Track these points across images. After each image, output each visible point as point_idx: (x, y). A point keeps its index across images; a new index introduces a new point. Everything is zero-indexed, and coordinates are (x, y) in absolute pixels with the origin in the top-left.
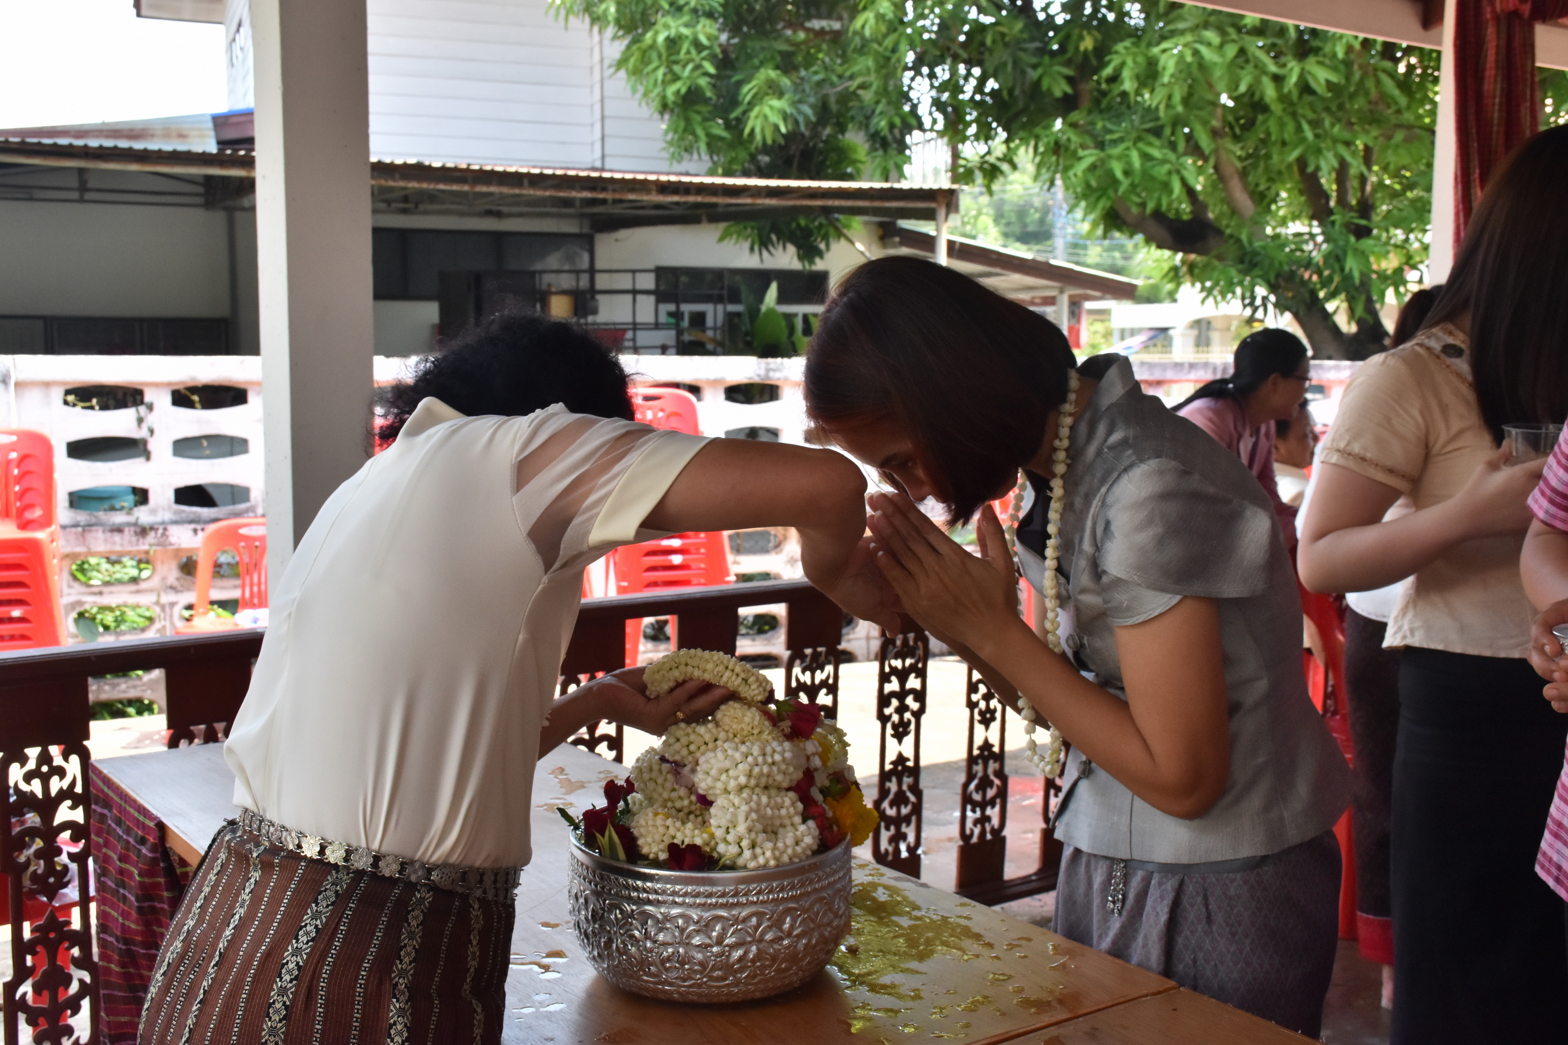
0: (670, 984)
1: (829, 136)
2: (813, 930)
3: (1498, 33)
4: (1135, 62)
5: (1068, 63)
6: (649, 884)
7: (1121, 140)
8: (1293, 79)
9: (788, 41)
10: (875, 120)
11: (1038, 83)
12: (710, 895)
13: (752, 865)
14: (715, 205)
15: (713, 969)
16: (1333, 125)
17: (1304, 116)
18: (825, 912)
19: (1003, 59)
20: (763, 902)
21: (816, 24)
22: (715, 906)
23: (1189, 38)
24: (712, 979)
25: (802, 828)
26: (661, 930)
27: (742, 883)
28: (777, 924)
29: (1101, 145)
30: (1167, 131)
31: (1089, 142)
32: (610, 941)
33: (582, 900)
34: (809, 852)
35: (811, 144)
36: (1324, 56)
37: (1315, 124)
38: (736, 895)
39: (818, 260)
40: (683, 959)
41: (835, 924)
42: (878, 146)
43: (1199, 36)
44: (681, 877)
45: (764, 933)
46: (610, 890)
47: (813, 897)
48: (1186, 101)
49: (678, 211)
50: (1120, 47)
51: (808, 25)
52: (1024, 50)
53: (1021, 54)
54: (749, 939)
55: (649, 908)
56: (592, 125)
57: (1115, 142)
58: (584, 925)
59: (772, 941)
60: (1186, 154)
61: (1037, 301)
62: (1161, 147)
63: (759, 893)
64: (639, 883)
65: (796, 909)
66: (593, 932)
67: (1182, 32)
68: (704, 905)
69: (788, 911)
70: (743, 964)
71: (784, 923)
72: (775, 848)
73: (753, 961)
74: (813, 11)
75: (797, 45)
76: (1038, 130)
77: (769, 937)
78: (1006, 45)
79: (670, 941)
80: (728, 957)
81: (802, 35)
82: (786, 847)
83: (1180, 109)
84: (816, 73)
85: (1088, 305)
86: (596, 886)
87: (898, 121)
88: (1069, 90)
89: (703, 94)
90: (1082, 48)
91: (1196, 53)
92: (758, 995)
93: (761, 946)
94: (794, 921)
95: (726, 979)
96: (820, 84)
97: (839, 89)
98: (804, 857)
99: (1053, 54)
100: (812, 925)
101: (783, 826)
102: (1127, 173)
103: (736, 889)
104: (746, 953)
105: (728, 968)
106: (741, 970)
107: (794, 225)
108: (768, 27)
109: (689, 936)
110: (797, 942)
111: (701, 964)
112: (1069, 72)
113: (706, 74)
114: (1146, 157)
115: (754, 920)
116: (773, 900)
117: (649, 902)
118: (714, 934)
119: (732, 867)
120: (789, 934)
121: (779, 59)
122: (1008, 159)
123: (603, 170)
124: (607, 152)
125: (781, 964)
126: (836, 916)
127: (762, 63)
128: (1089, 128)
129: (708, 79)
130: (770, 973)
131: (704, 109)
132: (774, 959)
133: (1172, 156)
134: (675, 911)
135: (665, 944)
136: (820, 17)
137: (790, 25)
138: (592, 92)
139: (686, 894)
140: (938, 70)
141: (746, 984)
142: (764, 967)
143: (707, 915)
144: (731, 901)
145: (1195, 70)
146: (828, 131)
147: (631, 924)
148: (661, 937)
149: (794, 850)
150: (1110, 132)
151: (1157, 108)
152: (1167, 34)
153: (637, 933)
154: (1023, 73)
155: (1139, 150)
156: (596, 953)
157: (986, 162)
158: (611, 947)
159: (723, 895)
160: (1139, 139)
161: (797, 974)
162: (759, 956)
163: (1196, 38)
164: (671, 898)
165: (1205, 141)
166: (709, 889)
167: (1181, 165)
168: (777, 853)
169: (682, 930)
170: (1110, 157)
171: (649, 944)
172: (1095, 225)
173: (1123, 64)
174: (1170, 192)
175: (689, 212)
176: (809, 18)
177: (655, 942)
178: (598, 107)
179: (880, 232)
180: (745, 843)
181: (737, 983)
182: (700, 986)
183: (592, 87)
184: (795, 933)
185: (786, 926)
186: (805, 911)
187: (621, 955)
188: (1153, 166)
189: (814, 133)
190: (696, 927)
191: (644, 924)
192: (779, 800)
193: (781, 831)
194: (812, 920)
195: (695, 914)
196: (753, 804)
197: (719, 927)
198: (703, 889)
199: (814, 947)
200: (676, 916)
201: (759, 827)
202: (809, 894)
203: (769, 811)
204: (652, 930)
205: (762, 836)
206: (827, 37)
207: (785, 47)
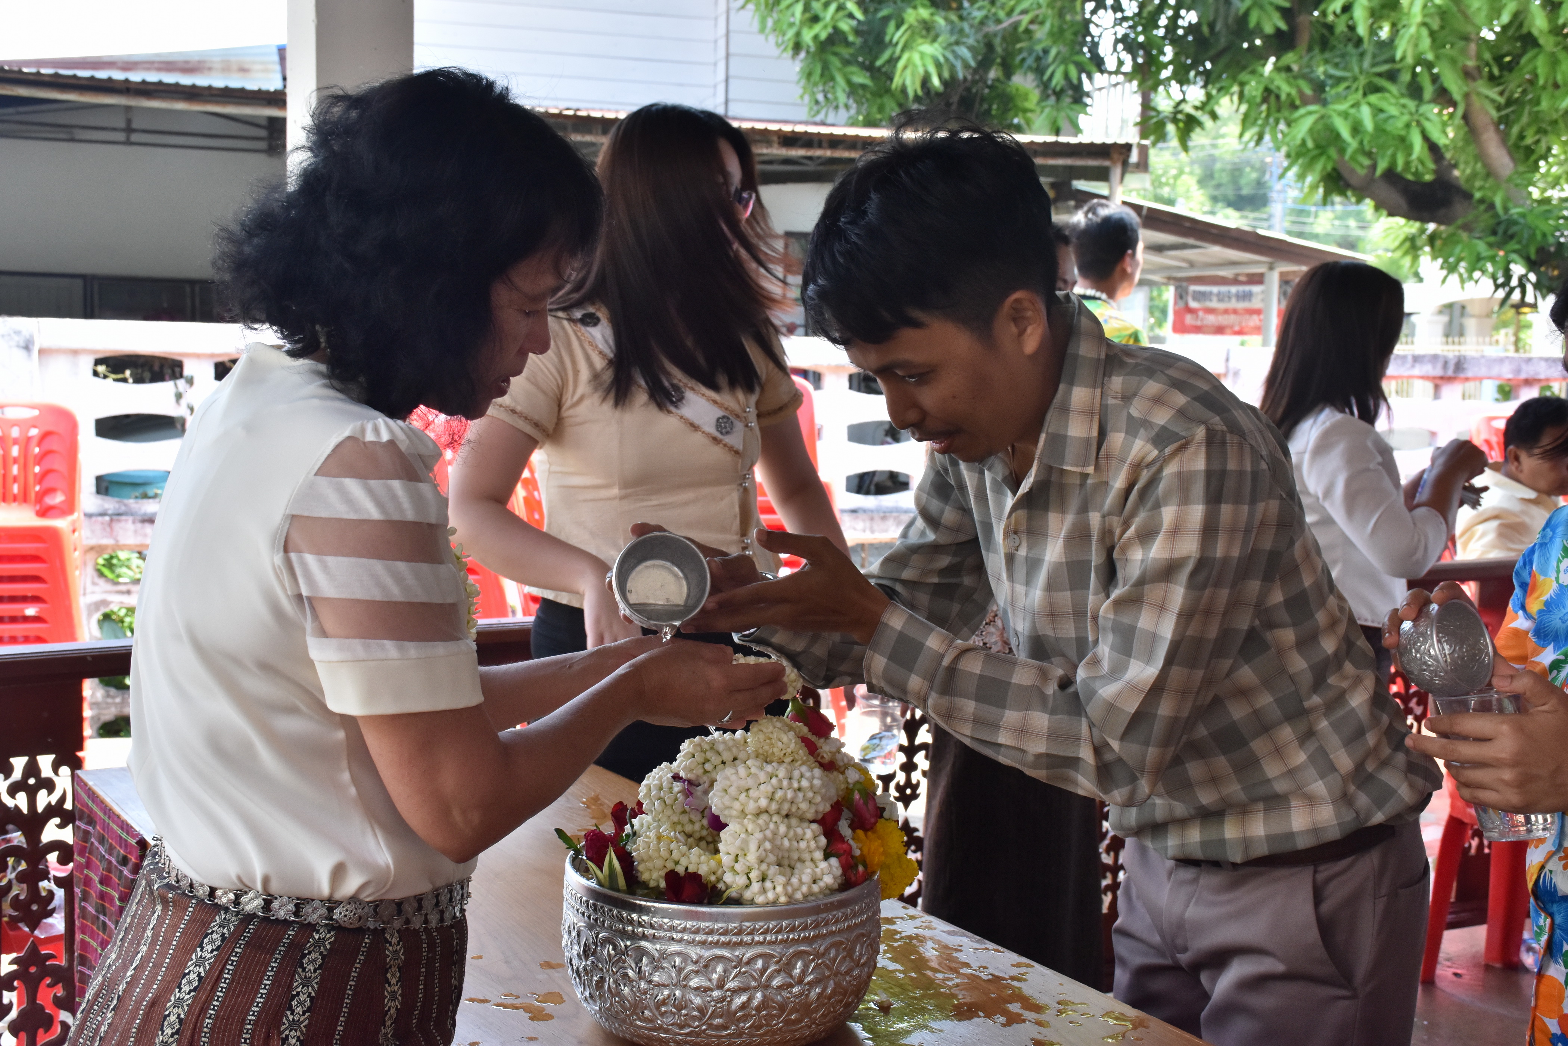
0: (667, 1031)
1: (994, 80)
2: (829, 977)
6: (645, 918)
11: (1243, 18)
12: (711, 932)
13: (760, 899)
15: (713, 1016)
18: (844, 958)
20: (771, 943)
22: (716, 944)
24: (711, 1026)
25: (823, 865)
26: (656, 969)
27: (748, 921)
28: (787, 968)
30: (1406, 75)
31: (1305, 88)
32: (602, 979)
33: (574, 934)
34: (827, 892)
35: (973, 91)
38: (740, 933)
40: (680, 1003)
41: (855, 973)
42: (1051, 93)
44: (679, 910)
45: (770, 978)
46: (603, 922)
47: (829, 941)
54: (754, 984)
55: (644, 944)
56: (715, 64)
58: (576, 962)
59: (779, 987)
60: (1430, 101)
62: (1399, 94)
63: (766, 932)
64: (635, 916)
65: (808, 953)
66: (585, 969)
68: (704, 943)
69: (799, 955)
70: (746, 1011)
71: (794, 968)
72: (788, 883)
73: (758, 1009)
77: (776, 982)
79: (666, 982)
80: (730, 1002)
82: (801, 882)
86: (589, 917)
88: (1282, 25)
93: (767, 993)
94: (806, 966)
95: (726, 1028)
96: (984, 22)
97: (1004, 24)
98: (821, 896)
100: (827, 973)
101: (801, 860)
103: (741, 926)
104: (750, 999)
105: (730, 1016)
106: (745, 1018)
109: (686, 978)
110: (809, 991)
111: (700, 1009)
115: (760, 963)
116: (782, 941)
117: (644, 937)
118: (715, 976)
119: (737, 902)
120: (800, 982)
122: (1209, 107)
124: (731, 96)
125: (790, 1014)
126: (857, 965)
128: (1304, 71)
130: (778, 1023)
132: (782, 1007)
133: (1412, 105)
134: (672, 948)
135: (659, 985)
138: (716, 25)
139: (684, 930)
141: (751, 1035)
142: (770, 1017)
143: (707, 954)
144: (734, 939)
146: (993, 74)
147: (625, 962)
148: (656, 978)
149: (810, 887)
153: (631, 973)
156: (587, 994)
157: (1180, 112)
158: (603, 987)
159: (726, 933)
161: (810, 1027)
162: (764, 1004)
164: (668, 934)
166: (710, 925)
167: (1423, 115)
168: (790, 889)
169: (680, 970)
170: (1334, 114)
171: (643, 985)
174: (1408, 150)
175: (821, 168)
177: (650, 982)
180: (754, 875)
181: (740, 1034)
182: (698, 1035)
183: (716, 19)
184: (807, 980)
185: (797, 971)
186: (818, 955)
187: (613, 996)
189: (977, 77)
190: (695, 968)
191: (638, 961)
192: (799, 831)
193: (798, 865)
194: (827, 966)
195: (694, 952)
196: (768, 833)
197: (720, 969)
198: (703, 925)
199: (829, 998)
200: (673, 954)
201: (772, 858)
202: (824, 936)
203: (786, 843)
204: (646, 969)
205: (774, 869)
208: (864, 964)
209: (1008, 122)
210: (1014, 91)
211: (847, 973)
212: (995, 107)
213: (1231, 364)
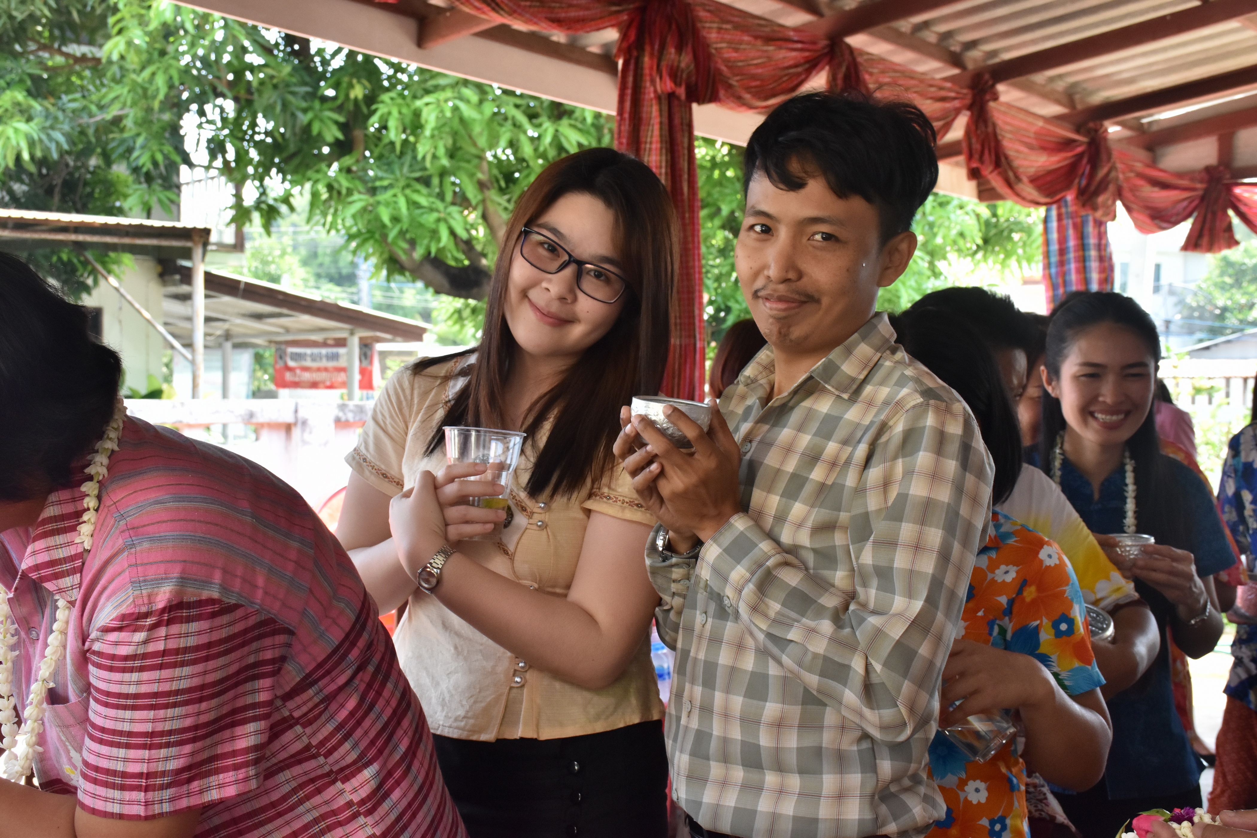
1: (97, 167)
3: (661, 110)
4: (400, 113)
5: (339, 109)
7: (390, 186)
10: (135, 154)
11: (307, 128)
19: (272, 101)
21: (77, 50)
23: (449, 93)
29: (373, 191)
30: (435, 181)
31: (361, 188)
35: (77, 175)
36: (576, 120)
39: (84, 296)
42: (142, 179)
43: (459, 92)
48: (452, 154)
50: (386, 97)
51: (66, 49)
52: (293, 93)
53: (290, 98)
57: (386, 188)
60: (453, 204)
61: (330, 342)
62: (429, 195)
67: (443, 88)
74: (69, 34)
75: (54, 71)
76: (310, 173)
78: (275, 87)
81: (59, 60)
83: (445, 162)
84: (74, 100)
85: (379, 347)
87: (159, 157)
88: (340, 136)
90: (352, 95)
91: (456, 109)
96: (76, 113)
97: (98, 118)
99: (324, 99)
102: (396, 219)
107: (55, 259)
108: (18, 49)
112: (341, 119)
114: (413, 205)
121: (29, 83)
122: (286, 200)
127: (8, 85)
128: (361, 174)
133: (440, 205)
136: (80, 43)
137: (44, 47)
140: (208, 108)
145: (456, 123)
146: (93, 162)
150: (381, 179)
151: (424, 158)
152: (431, 89)
154: (293, 115)
155: (406, 197)
157: (264, 202)
160: (408, 186)
163: (456, 95)
165: (472, 193)
167: (449, 214)
170: (378, 203)
172: (378, 268)
173: (389, 113)
174: (439, 240)
176: (66, 42)
179: (159, 269)
188: (422, 214)
189: (79, 164)
206: (90, 64)
207: (36, 71)
209: (110, 205)
210: (115, 179)
212: (97, 191)
213: (301, 414)
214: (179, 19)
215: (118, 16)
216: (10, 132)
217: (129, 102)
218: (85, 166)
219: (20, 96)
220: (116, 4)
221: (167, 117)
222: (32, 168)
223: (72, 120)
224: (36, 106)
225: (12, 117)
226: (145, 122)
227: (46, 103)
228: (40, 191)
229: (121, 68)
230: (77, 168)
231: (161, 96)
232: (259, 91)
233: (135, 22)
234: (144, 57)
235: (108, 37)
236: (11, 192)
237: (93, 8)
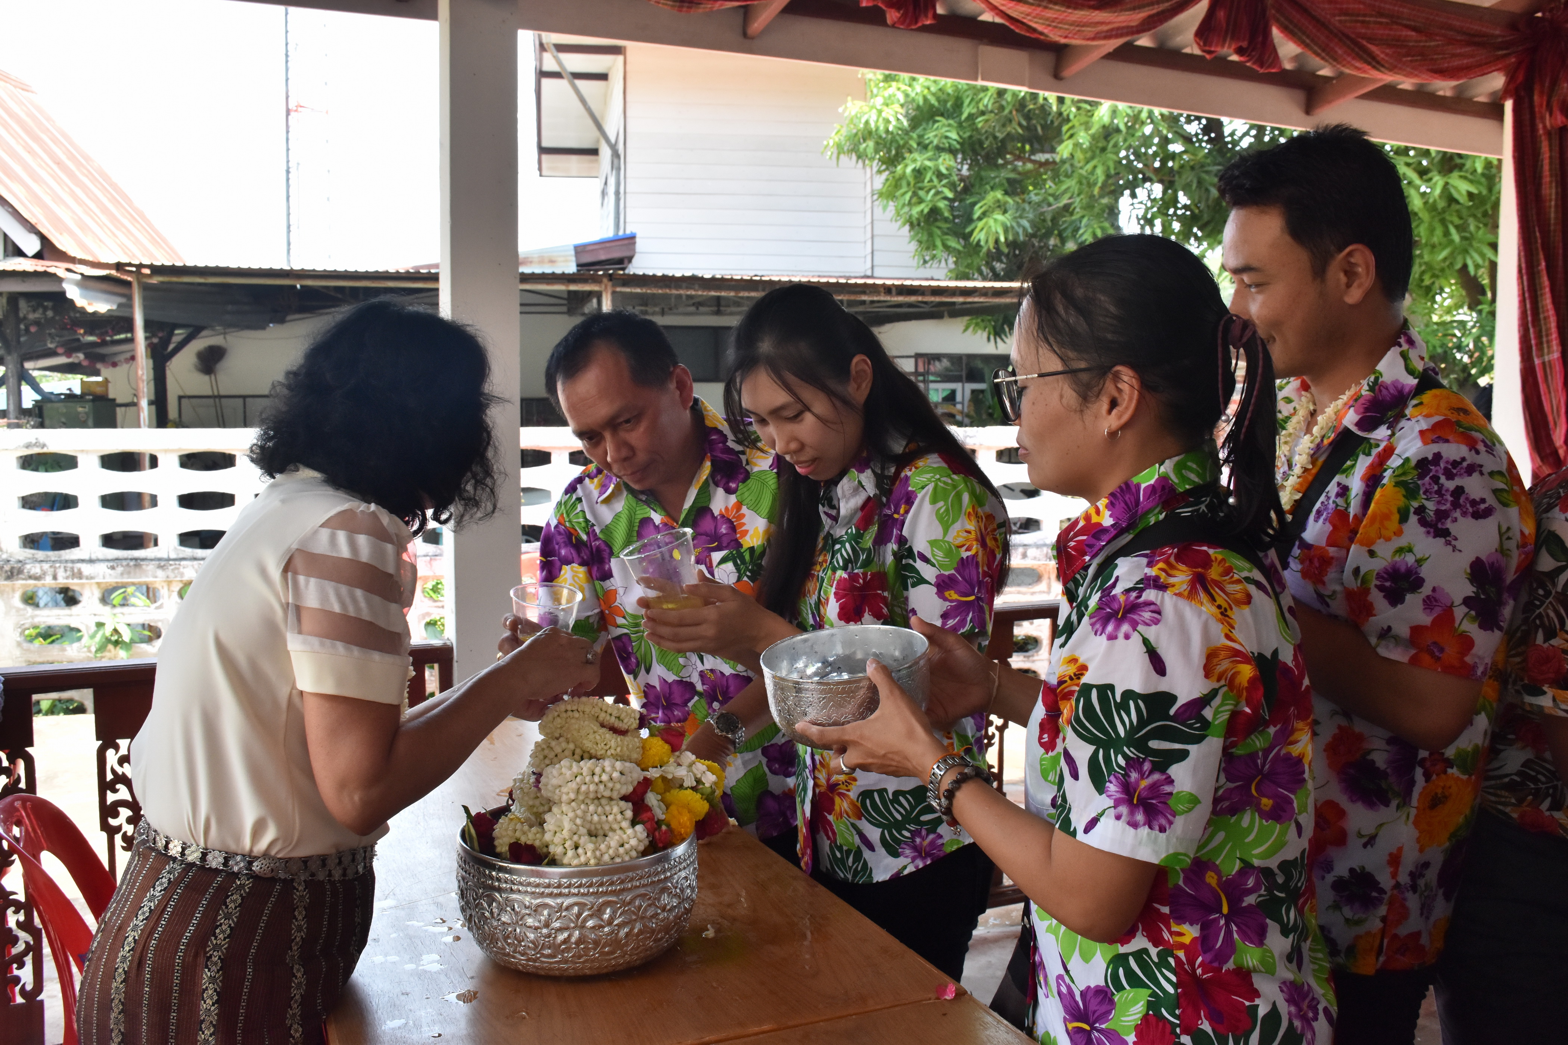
0: (514, 957)
1: (1055, 246)
2: (635, 920)
6: (494, 873)
8: (1438, 191)
9: (1015, 170)
10: (1081, 232)
12: (538, 886)
13: (575, 862)
14: (954, 303)
15: (544, 947)
16: (1478, 228)
17: (1452, 223)
19: (1190, 180)
20: (583, 895)
21: (1041, 157)
24: (543, 955)
25: (630, 831)
26: (502, 910)
27: (565, 878)
28: (598, 913)
32: (472, 915)
34: (633, 854)
37: (1459, 228)
38: (559, 886)
40: (520, 937)
41: (661, 916)
47: (634, 893)
49: (926, 309)
51: (1033, 157)
52: (1207, 172)
53: (1204, 176)
54: (572, 925)
55: (493, 892)
56: (865, 242)
59: (593, 928)
63: (580, 886)
64: (487, 872)
65: (617, 903)
68: (533, 893)
69: (607, 904)
70: (568, 945)
71: (604, 913)
72: (598, 849)
73: (578, 943)
74: (1036, 146)
75: (1026, 174)
77: (590, 923)
78: (1193, 169)
79: (509, 921)
80: (555, 938)
81: (1029, 166)
82: (609, 848)
89: (942, 214)
92: (588, 972)
93: (584, 932)
94: (614, 912)
95: (554, 957)
96: (1039, 204)
97: (1054, 207)
98: (627, 858)
100: (634, 917)
101: (613, 830)
103: (559, 881)
104: (570, 936)
105: (556, 947)
106: (568, 950)
108: (1000, 161)
109: (522, 919)
110: (618, 930)
111: (532, 942)
113: (946, 198)
115: (576, 910)
116: (593, 893)
117: (496, 889)
118: (543, 918)
119: (558, 864)
120: (610, 922)
121: (1006, 185)
123: (872, 277)
124: (876, 263)
125: (604, 947)
126: (664, 909)
127: (992, 188)
129: (946, 202)
130: (594, 954)
131: (945, 226)
132: (596, 943)
134: (514, 896)
135: (504, 923)
136: (1043, 151)
137: (1019, 158)
138: (865, 218)
139: (521, 884)
140: (1139, 191)
141: (573, 962)
142: (586, 949)
143: (536, 901)
144: (555, 891)
146: (1052, 242)
147: (482, 904)
148: (505, 918)
149: (617, 851)
153: (487, 913)
158: (472, 921)
159: (549, 886)
161: (623, 957)
162: (581, 940)
164: (510, 887)
166: (537, 880)
171: (494, 922)
175: (932, 309)
176: (1033, 152)
177: (500, 920)
178: (869, 228)
180: (569, 844)
181: (565, 961)
182: (535, 961)
183: (865, 214)
184: (616, 922)
185: (606, 916)
186: (625, 904)
189: (1042, 244)
190: (527, 912)
191: (490, 905)
192: (607, 808)
193: (610, 834)
194: (633, 912)
195: (527, 900)
196: (579, 812)
197: (546, 912)
198: (532, 880)
199: (638, 935)
200: (513, 900)
201: (583, 831)
202: (630, 889)
203: (596, 818)
204: (495, 911)
205: (584, 840)
206: (1051, 167)
207: (1012, 175)
208: (670, 910)
211: (652, 917)
214: (1116, 121)
215: (1070, 124)
216: (991, 222)
217: (1076, 192)
218: (1046, 246)
219: (999, 194)
220: (1068, 115)
221: (1105, 201)
222: (1006, 250)
223: (1035, 210)
224: (1010, 200)
225: (993, 212)
226: (1089, 207)
227: (1017, 199)
228: (1015, 268)
229: (1072, 165)
230: (1041, 248)
231: (1099, 184)
232: (1179, 173)
233: (1083, 127)
234: (1089, 155)
235: (1061, 142)
236: (993, 269)
237: (1052, 122)
